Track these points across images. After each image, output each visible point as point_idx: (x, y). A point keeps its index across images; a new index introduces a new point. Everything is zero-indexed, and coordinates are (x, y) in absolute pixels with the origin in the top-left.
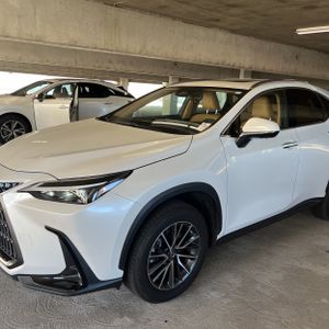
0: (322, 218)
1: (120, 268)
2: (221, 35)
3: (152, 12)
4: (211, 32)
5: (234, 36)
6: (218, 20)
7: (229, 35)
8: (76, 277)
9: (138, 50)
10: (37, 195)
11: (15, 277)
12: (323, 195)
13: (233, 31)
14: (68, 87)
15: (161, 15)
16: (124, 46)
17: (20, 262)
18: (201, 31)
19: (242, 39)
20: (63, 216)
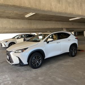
0: (70, 56)
1: (27, 62)
4: (51, 22)
5: (56, 22)
8: (21, 64)
9: (36, 27)
10: (15, 52)
11: (12, 65)
14: (23, 36)
15: (40, 20)
16: (33, 27)
18: (49, 22)
20: (18, 55)
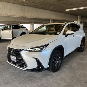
1: (49, 65)
2: (48, 12)
3: (32, 7)
4: (46, 11)
5: (51, 12)
6: (48, 8)
7: (50, 11)
8: (40, 68)
9: (30, 16)
10: (29, 51)
12: (80, 46)
13: (51, 10)
15: (34, 7)
16: (27, 15)
17: (27, 67)
18: (44, 11)
19: (53, 12)
